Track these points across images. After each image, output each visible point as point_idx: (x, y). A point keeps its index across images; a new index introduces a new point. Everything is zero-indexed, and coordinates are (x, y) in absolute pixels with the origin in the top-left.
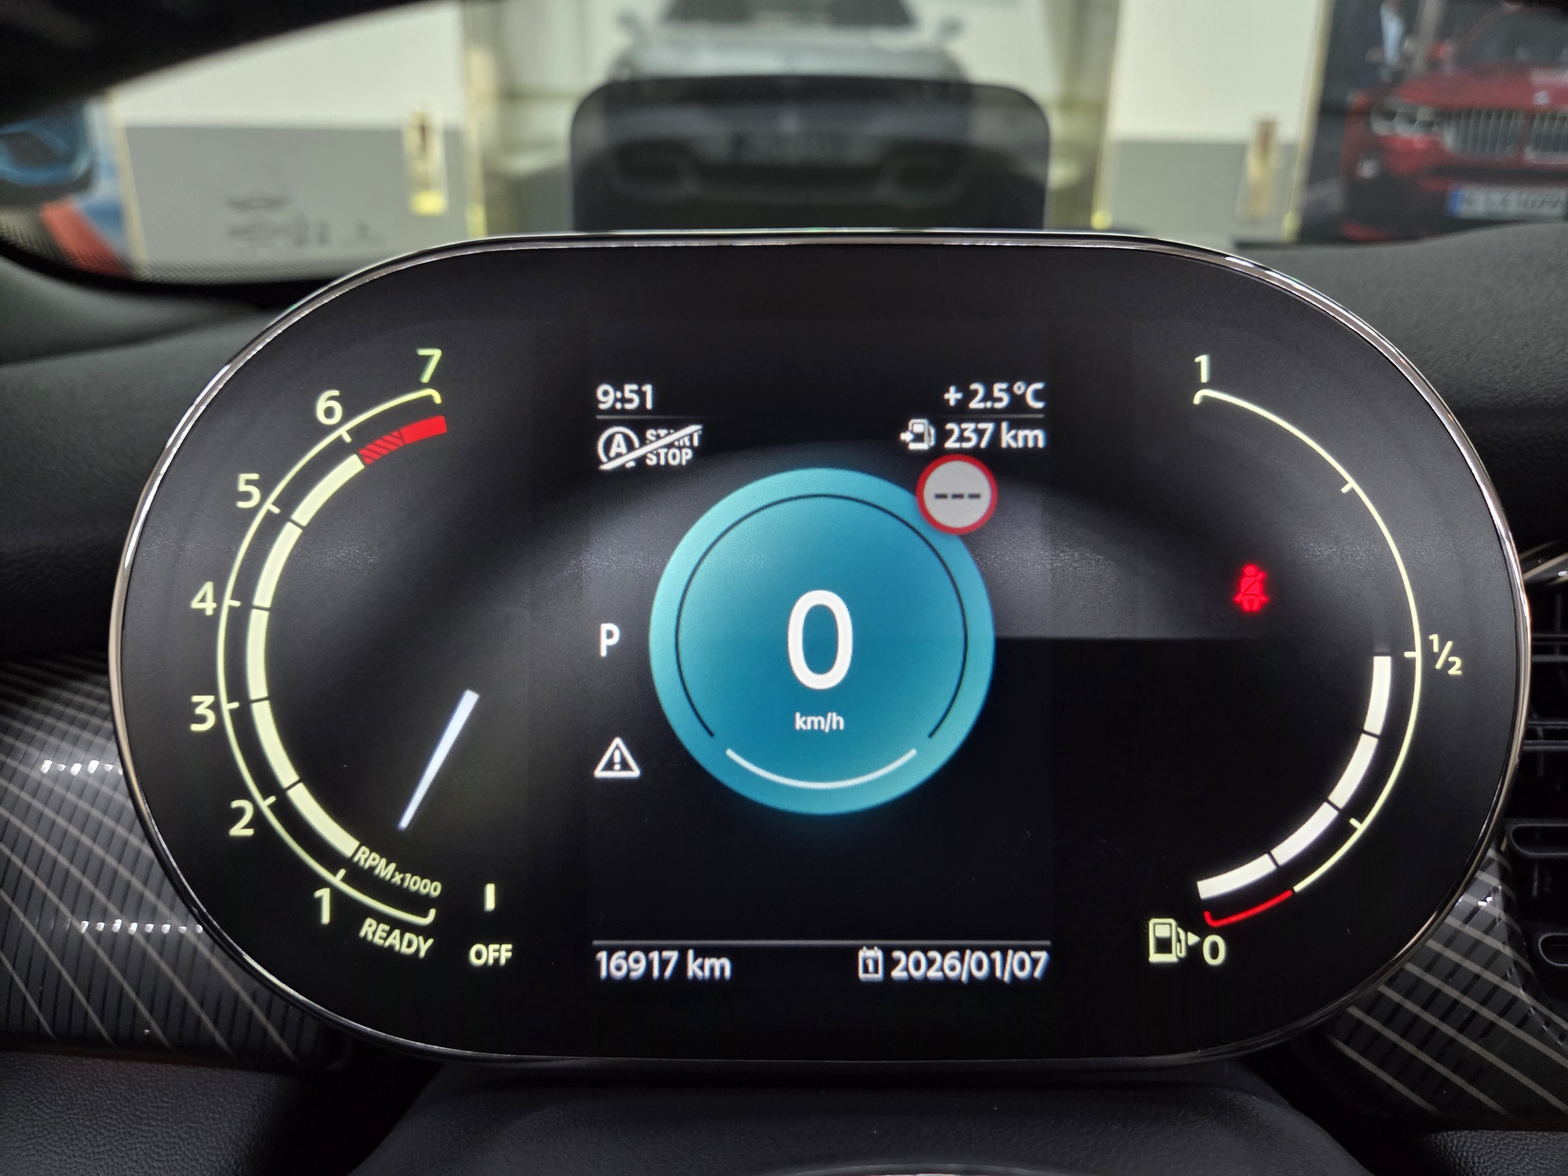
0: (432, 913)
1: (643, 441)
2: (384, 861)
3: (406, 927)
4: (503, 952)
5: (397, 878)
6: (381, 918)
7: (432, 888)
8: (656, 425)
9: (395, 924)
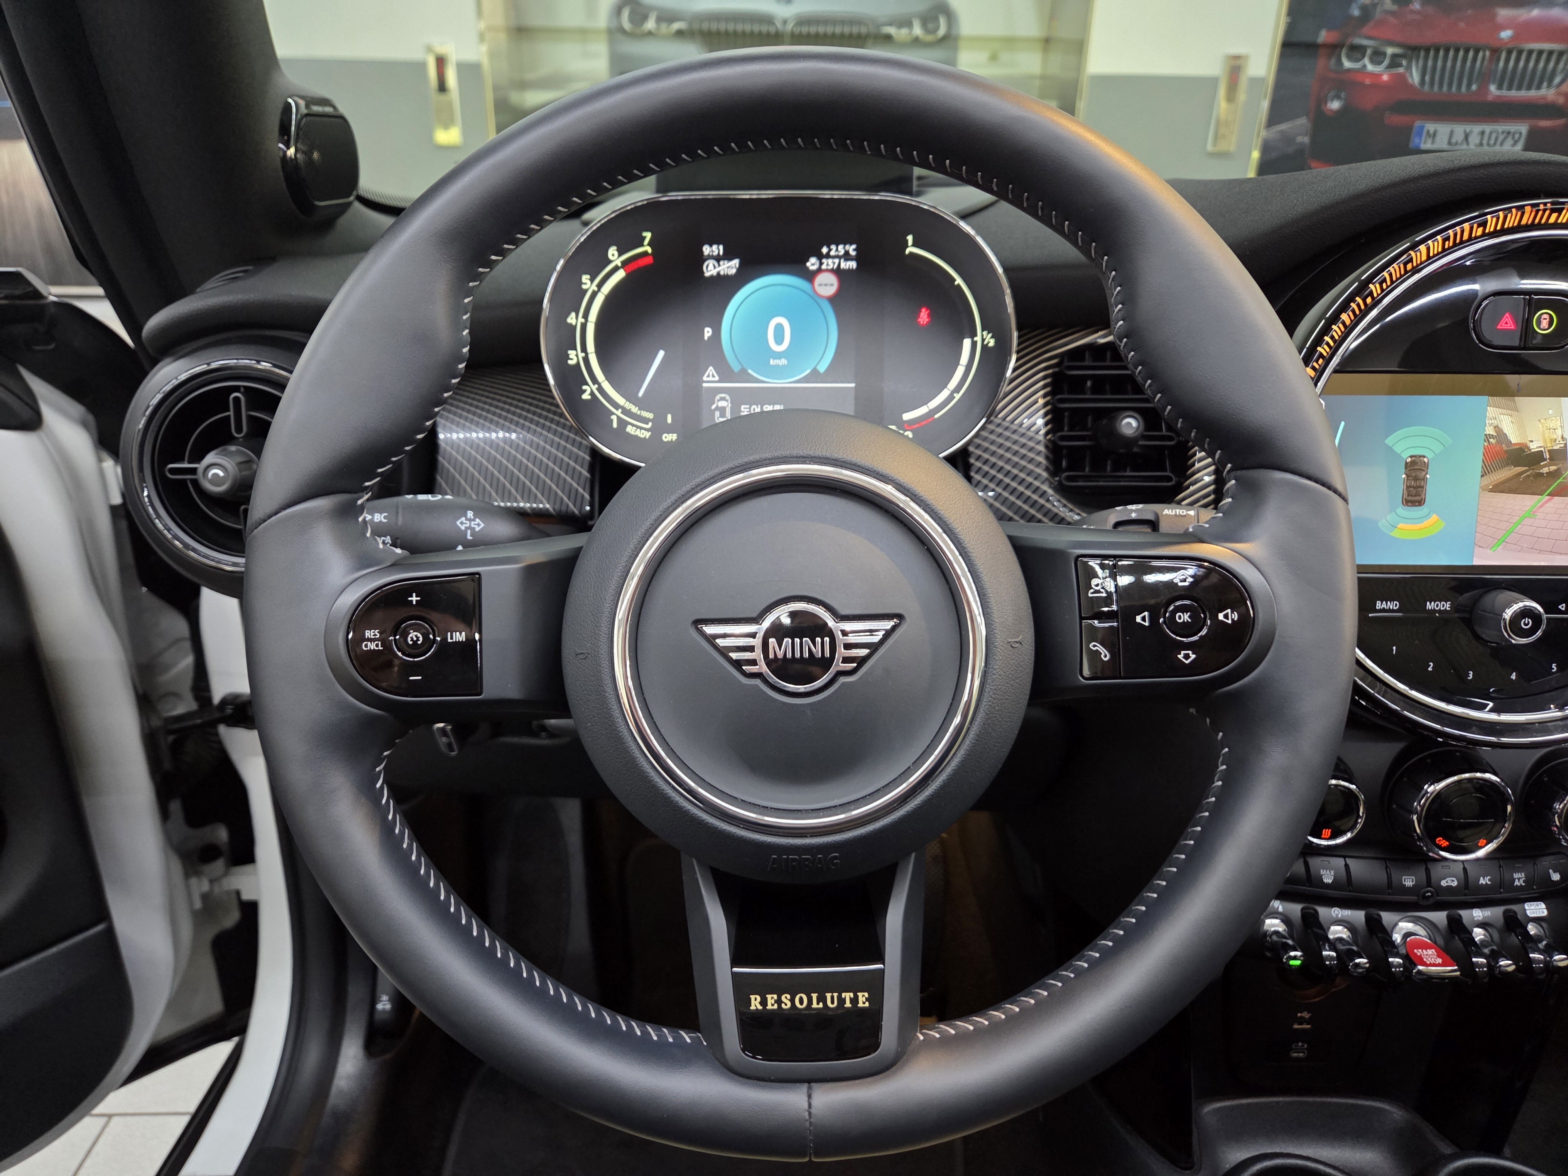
0: (650, 424)
1: (719, 265)
2: (634, 406)
3: (641, 428)
4: (674, 437)
5: (639, 413)
6: (633, 425)
7: (650, 416)
8: (724, 259)
9: (637, 427)
